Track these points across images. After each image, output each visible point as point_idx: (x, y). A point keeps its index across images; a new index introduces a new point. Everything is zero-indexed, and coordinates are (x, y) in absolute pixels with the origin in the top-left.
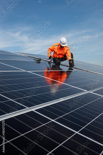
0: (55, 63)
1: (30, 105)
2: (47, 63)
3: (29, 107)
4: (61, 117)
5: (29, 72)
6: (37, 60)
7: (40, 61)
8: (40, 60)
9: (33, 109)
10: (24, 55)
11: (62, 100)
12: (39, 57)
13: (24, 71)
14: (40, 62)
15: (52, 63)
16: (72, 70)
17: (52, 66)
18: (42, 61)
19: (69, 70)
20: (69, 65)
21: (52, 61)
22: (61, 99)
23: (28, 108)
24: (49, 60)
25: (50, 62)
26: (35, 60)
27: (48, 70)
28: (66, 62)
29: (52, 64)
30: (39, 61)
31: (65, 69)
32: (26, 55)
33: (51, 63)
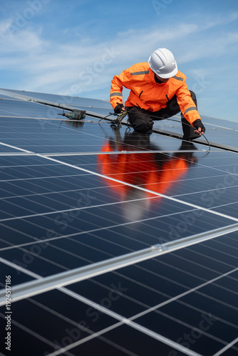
0: (133, 126)
1: (46, 271)
2: (107, 126)
3: (44, 276)
4: (152, 309)
5: (45, 156)
6: (73, 115)
7: (82, 118)
8: (83, 115)
9: (60, 282)
10: (25, 99)
11: (156, 251)
12: (78, 107)
13: (28, 153)
14: (81, 124)
15: (124, 127)
16: (195, 148)
17: (123, 135)
18: (87, 120)
19: (181, 149)
20: (181, 133)
21: (125, 120)
22: (153, 247)
23: (41, 279)
24: (114, 118)
25: (117, 122)
26: (64, 115)
27: (111, 150)
28: (172, 124)
29: (123, 130)
30: (78, 119)
31: (170, 146)
32: (34, 100)
33: (119, 127)
